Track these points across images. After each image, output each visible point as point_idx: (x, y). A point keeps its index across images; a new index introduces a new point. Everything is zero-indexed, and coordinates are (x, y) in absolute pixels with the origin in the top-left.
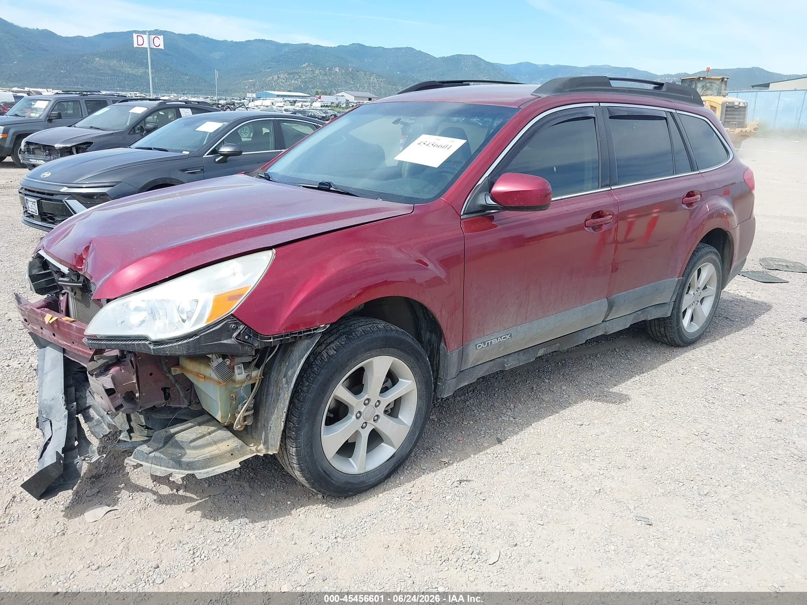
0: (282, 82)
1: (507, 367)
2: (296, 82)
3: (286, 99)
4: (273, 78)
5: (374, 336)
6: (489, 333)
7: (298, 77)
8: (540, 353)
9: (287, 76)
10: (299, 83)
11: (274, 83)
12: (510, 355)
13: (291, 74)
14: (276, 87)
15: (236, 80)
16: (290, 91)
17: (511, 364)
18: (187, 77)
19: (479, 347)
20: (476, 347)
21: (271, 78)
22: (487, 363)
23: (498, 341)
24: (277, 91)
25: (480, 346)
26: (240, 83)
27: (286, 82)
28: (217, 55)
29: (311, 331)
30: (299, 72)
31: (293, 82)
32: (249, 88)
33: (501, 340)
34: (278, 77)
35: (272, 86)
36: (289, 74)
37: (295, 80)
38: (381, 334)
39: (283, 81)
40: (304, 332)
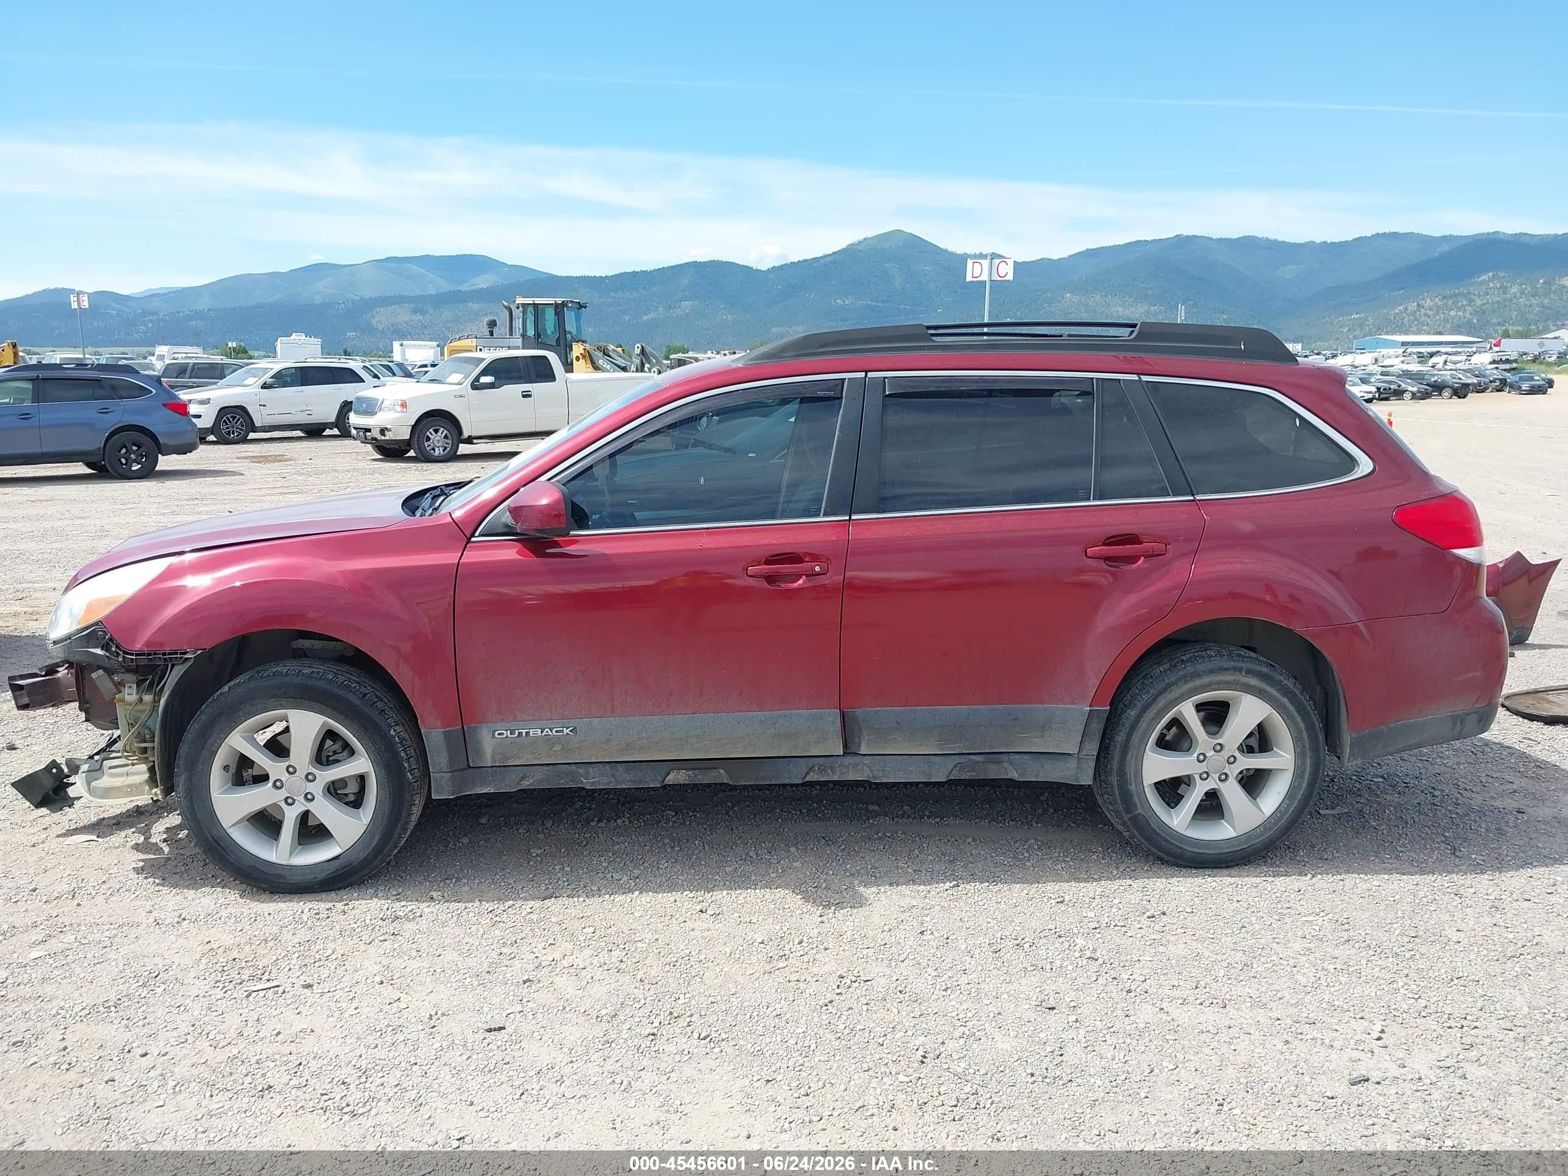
0: (1426, 315)
1: (587, 783)
2: (1461, 313)
3: (1410, 350)
4: (1406, 309)
5: (286, 680)
6: (525, 717)
7: (1465, 303)
8: (674, 778)
9: (1440, 303)
10: (1468, 315)
11: (1407, 319)
12: (594, 765)
13: (1451, 297)
14: (1410, 326)
15: (1324, 317)
16: (1440, 333)
17: (593, 780)
18: (1225, 317)
19: (499, 734)
20: (493, 734)
21: (1401, 308)
22: (536, 767)
23: (544, 733)
24: (1413, 333)
25: (503, 734)
26: (1332, 323)
27: (1437, 314)
28: (1289, 272)
29: (177, 654)
30: (1469, 293)
31: (1452, 313)
32: (1349, 331)
33: (550, 733)
34: (1418, 305)
35: (1403, 324)
36: (1445, 297)
37: (1459, 309)
38: (297, 680)
39: (1430, 313)
40: (169, 654)
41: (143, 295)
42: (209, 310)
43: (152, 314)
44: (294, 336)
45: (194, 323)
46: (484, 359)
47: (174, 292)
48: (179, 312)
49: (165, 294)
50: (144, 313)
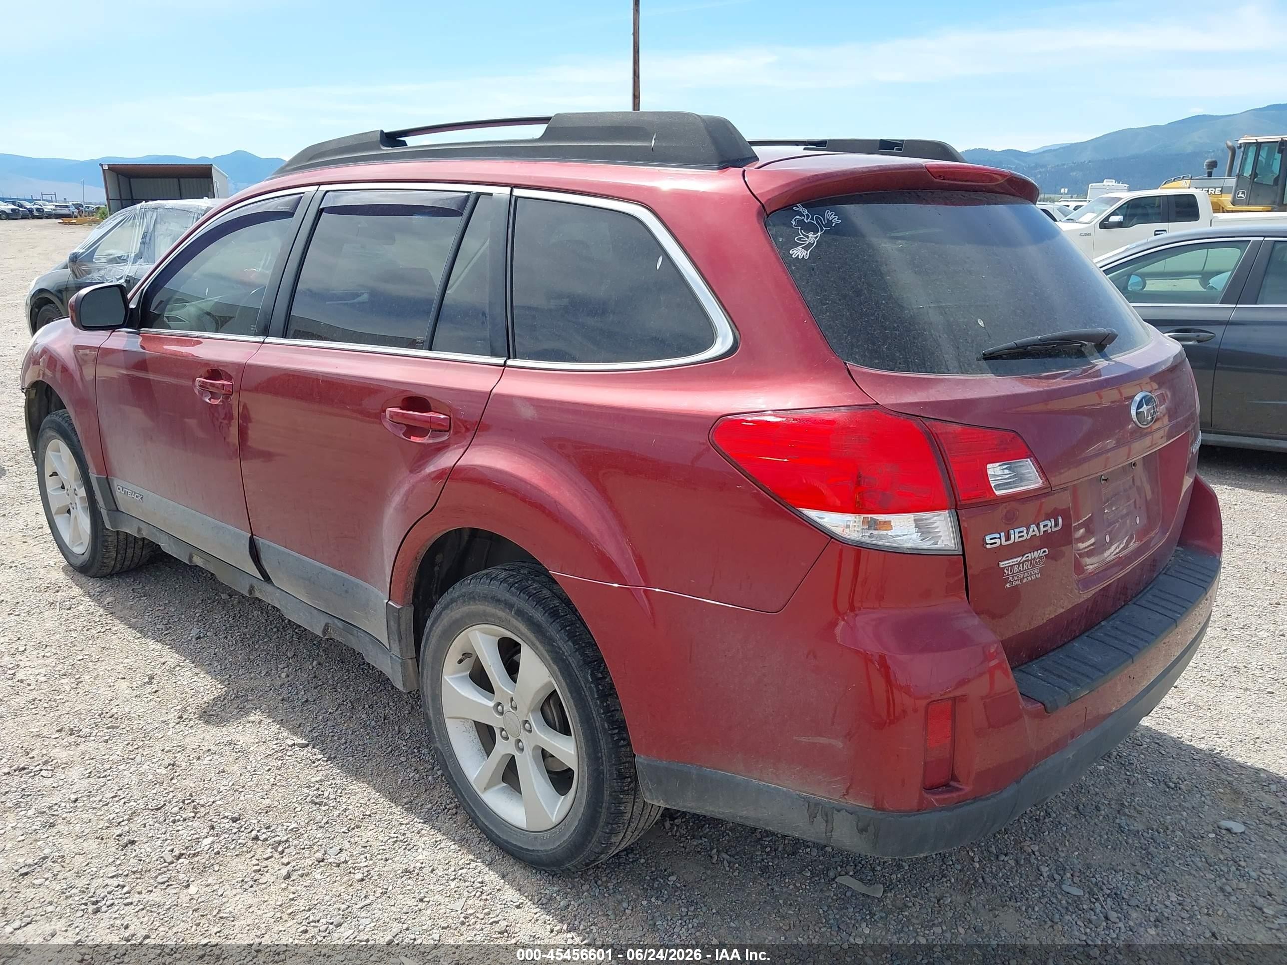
6: (129, 479)
23: (132, 496)
25: (119, 489)
41: (1038, 152)
42: (1090, 161)
43: (1042, 166)
44: (1105, 182)
45: (1074, 174)
46: (1122, 199)
47: (1064, 148)
48: (1064, 165)
49: (1054, 150)
50: (1037, 166)
